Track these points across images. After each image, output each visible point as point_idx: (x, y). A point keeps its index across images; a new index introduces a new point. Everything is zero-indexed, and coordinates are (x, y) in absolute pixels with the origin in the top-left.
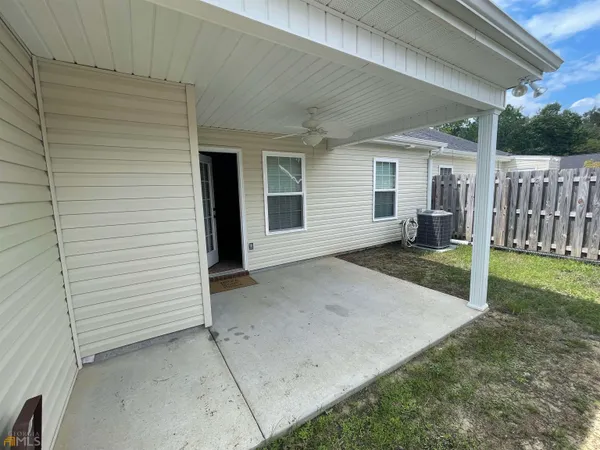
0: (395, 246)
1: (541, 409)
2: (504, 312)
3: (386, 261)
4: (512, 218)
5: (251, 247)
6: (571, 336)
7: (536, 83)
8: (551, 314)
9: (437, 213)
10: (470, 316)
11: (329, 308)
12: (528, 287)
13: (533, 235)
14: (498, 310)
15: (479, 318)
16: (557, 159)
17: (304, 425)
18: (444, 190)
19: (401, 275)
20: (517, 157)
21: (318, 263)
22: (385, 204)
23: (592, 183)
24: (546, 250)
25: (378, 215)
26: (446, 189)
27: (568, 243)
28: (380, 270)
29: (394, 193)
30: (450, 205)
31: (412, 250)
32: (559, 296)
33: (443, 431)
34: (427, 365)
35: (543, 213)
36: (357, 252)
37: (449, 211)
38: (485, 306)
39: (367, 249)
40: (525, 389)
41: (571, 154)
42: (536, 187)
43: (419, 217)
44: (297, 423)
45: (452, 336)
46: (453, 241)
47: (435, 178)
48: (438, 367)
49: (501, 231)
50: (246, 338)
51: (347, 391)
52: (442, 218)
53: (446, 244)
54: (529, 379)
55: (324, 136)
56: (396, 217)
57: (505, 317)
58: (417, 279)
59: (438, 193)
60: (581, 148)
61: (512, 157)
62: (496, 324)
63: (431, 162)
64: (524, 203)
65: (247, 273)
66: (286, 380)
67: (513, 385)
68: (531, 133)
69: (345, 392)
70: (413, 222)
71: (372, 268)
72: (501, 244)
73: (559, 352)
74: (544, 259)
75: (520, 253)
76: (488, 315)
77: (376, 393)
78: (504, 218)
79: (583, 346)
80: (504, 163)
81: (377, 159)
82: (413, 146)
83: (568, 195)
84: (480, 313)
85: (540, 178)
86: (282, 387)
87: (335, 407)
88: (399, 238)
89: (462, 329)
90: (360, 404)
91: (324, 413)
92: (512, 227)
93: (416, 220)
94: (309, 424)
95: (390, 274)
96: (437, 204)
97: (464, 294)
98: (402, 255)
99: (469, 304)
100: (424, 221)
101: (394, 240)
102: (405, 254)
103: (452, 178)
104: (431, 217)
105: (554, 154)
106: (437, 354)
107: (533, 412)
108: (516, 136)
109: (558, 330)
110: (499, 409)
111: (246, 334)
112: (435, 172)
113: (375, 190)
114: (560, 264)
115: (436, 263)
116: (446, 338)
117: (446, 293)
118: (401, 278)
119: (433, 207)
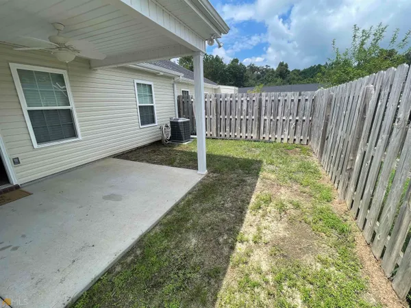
0: (157, 144)
1: (227, 218)
2: (214, 173)
3: (152, 154)
4: (219, 121)
5: (16, 162)
6: (240, 178)
7: (218, 39)
8: (233, 169)
9: (181, 120)
10: (198, 179)
11: (105, 198)
12: (225, 157)
13: (228, 129)
14: (212, 172)
15: (203, 179)
16: (237, 88)
17: (80, 298)
18: (184, 105)
19: (161, 163)
20: (221, 87)
21: (98, 164)
22: (147, 115)
23: (248, 101)
24: (233, 136)
25: (143, 123)
26: (185, 105)
27: (241, 132)
28: (148, 162)
29: (152, 107)
30: (188, 114)
31: (169, 145)
32: (236, 159)
33: (181, 251)
34: (175, 216)
35: (231, 117)
36: (131, 151)
37: (188, 118)
38: (206, 172)
39: (138, 148)
40: (221, 210)
41: (244, 87)
42: (227, 103)
43: (171, 122)
44: (72, 300)
45: (189, 193)
46: (192, 136)
47: (179, 97)
48: (180, 215)
49: (214, 128)
50: (16, 248)
51: (118, 255)
52: (184, 122)
53: (188, 139)
54: (223, 204)
55: (77, 54)
56: (156, 124)
57: (215, 175)
58: (171, 163)
59: (181, 107)
60: (246, 84)
61: (219, 86)
62: (211, 180)
63: (175, 86)
64: (223, 113)
65: (17, 187)
66: (61, 270)
67: (217, 210)
68: (228, 73)
69: (116, 257)
70: (167, 126)
71: (142, 161)
72: (215, 136)
73: (235, 187)
74: (232, 141)
75: (223, 139)
76: (207, 176)
77: (141, 247)
78: (215, 121)
79: (244, 181)
80: (215, 89)
81: (136, 81)
82: (162, 74)
83: (240, 108)
84: (203, 176)
85: (229, 98)
86: (58, 277)
87: (109, 271)
88: (160, 138)
89: (194, 188)
90: (129, 259)
91: (100, 280)
92: (219, 126)
93: (169, 125)
94: (86, 294)
95: (154, 163)
96: (182, 114)
97: (196, 168)
98: (162, 149)
99: (199, 172)
100: (174, 125)
101: (157, 139)
102: (164, 148)
103: (188, 97)
104: (177, 123)
105: (237, 86)
106: (180, 207)
107: (224, 220)
108: (222, 74)
109: (236, 175)
110: (209, 226)
111: (15, 245)
112: (178, 93)
113: (138, 105)
114: (238, 143)
115: (182, 151)
116: (186, 196)
117: (187, 168)
118: (161, 164)
119: (180, 116)
